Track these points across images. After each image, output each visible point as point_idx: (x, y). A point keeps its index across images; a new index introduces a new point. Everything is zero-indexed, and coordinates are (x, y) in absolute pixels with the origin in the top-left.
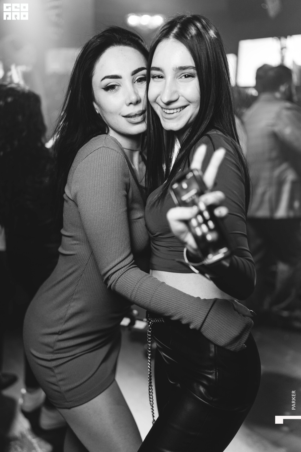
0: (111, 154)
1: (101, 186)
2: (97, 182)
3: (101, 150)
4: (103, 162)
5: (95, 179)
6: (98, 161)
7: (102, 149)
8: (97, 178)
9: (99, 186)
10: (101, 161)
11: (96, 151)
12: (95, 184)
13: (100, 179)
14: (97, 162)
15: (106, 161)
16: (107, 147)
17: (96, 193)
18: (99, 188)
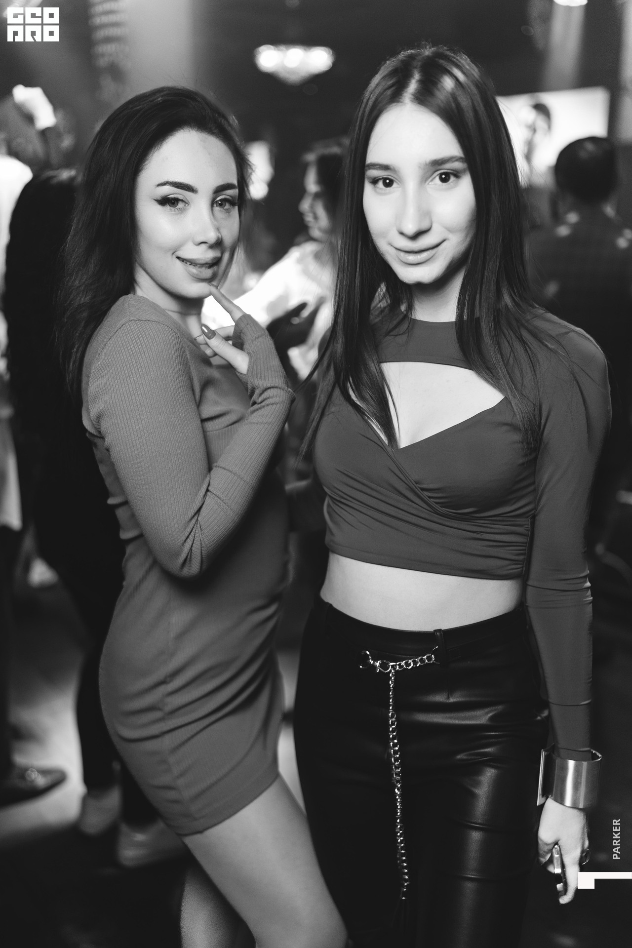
0: (147, 329)
1: (143, 392)
2: (134, 386)
3: (127, 327)
4: (137, 349)
5: (129, 381)
6: (127, 348)
7: (129, 325)
8: (132, 379)
9: (139, 393)
10: (132, 346)
11: (119, 331)
12: (131, 390)
13: (140, 380)
14: (126, 350)
15: (142, 345)
16: (136, 319)
17: (137, 405)
18: (140, 396)
